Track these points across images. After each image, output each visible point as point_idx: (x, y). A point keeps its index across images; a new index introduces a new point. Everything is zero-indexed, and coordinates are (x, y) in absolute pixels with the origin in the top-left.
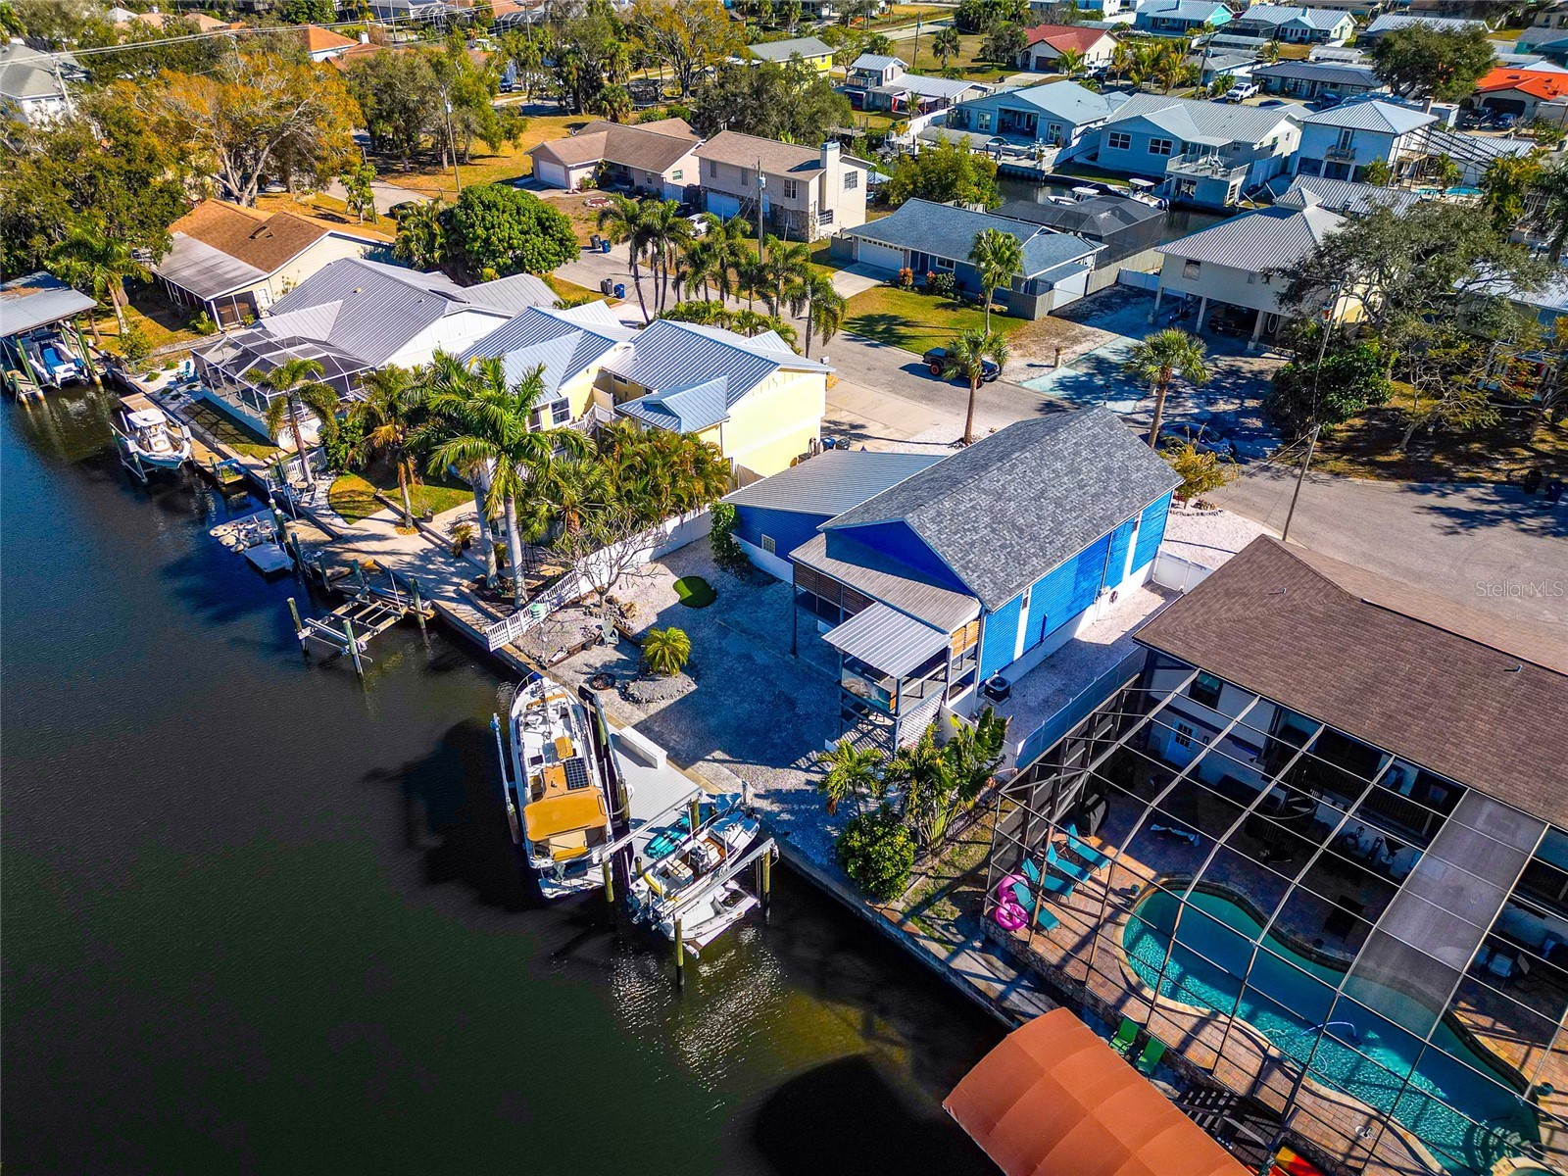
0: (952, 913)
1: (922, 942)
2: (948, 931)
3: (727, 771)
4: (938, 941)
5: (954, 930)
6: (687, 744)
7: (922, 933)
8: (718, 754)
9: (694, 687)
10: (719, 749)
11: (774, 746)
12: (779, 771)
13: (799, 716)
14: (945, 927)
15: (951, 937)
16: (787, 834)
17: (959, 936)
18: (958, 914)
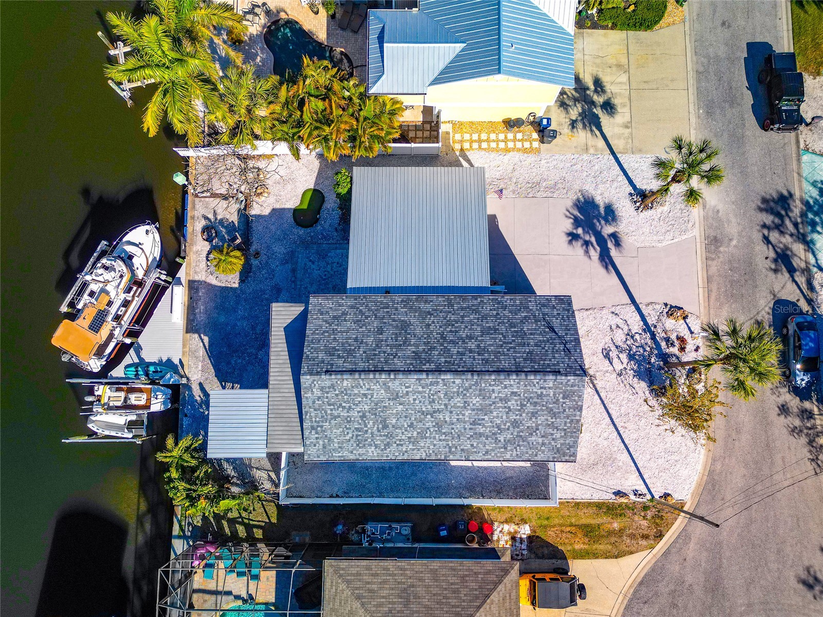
0: (198, 522)
1: (175, 520)
2: (189, 526)
3: (201, 353)
4: (180, 526)
5: (190, 529)
6: (201, 317)
7: (179, 517)
8: (206, 339)
9: (236, 285)
10: (209, 338)
11: (229, 363)
12: (215, 379)
13: (256, 358)
14: (189, 524)
15: (186, 530)
16: (186, 416)
17: (189, 533)
18: (199, 525)
